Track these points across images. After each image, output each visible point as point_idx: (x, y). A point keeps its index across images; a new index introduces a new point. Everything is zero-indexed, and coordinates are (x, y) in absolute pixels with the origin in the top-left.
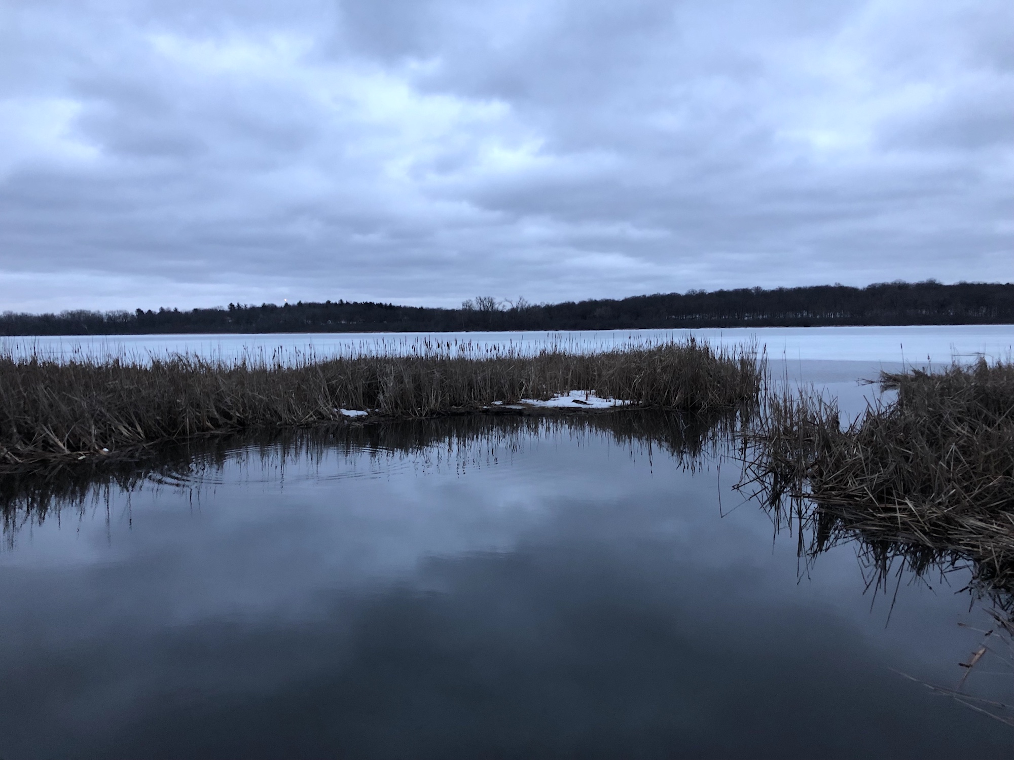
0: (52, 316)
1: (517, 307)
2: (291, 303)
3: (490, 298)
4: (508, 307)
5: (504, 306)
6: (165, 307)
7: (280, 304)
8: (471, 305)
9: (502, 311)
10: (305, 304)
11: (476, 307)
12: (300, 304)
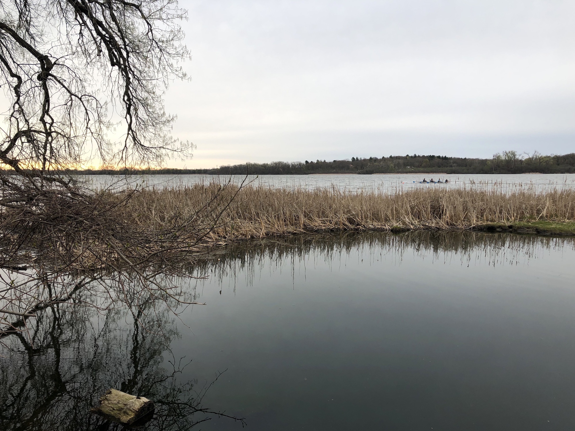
0: (267, 164)
1: (533, 158)
2: (386, 157)
3: (513, 152)
4: (525, 157)
5: (523, 157)
6: (319, 160)
7: (380, 157)
8: (499, 156)
9: (521, 160)
10: (394, 157)
11: (503, 158)
12: (391, 157)
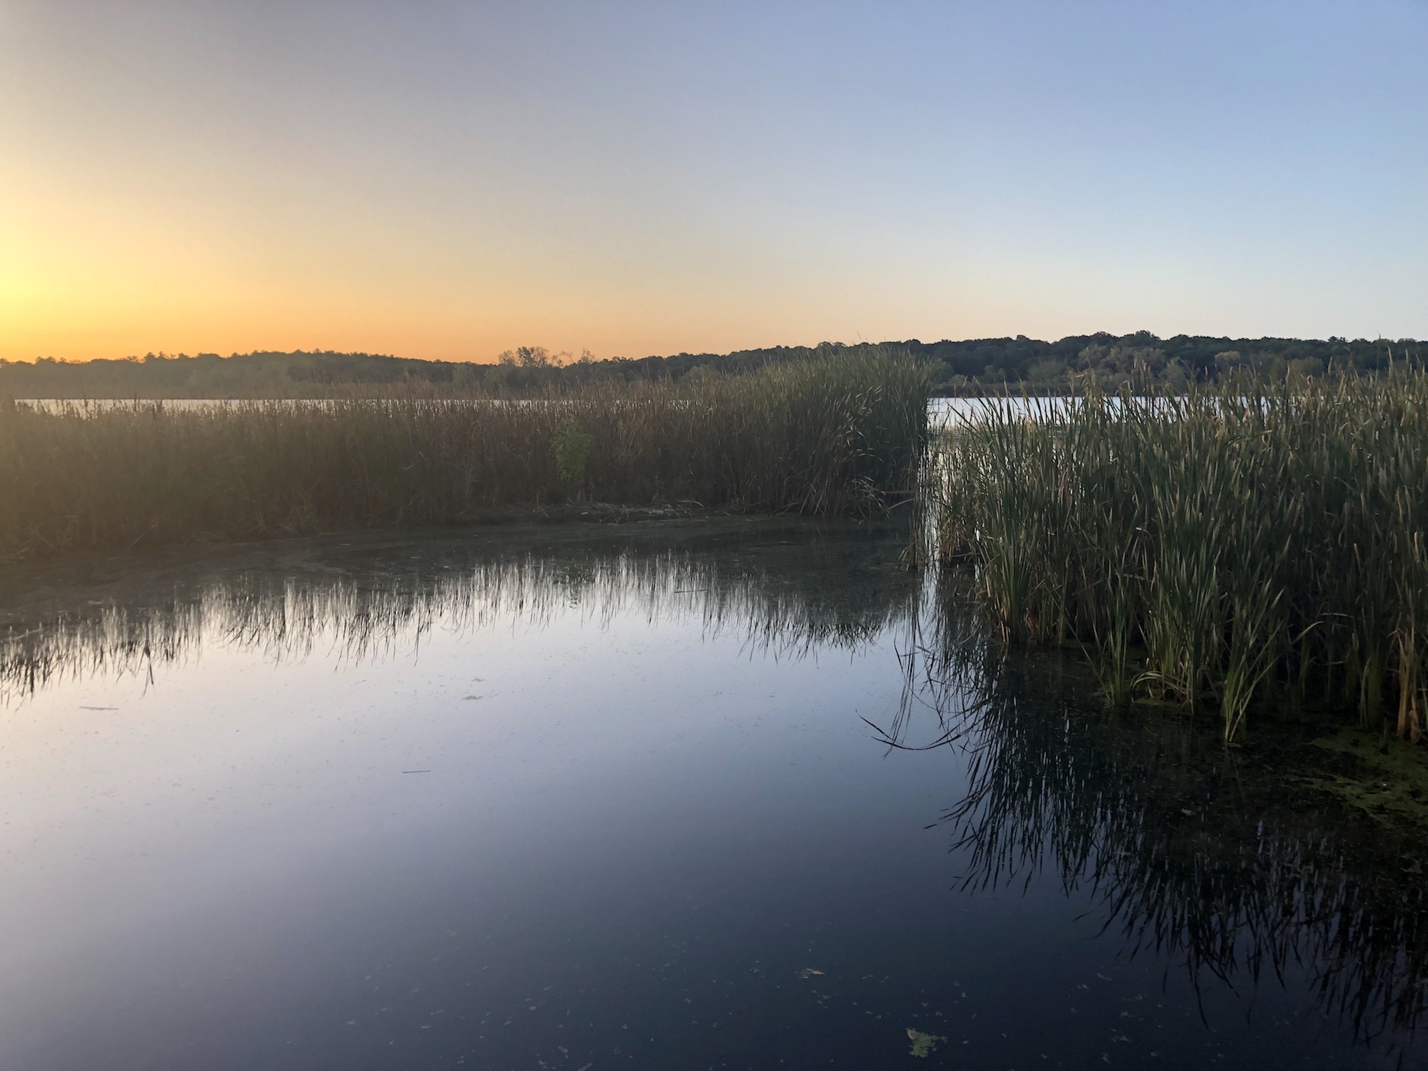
1: (580, 362)
2: (241, 353)
3: (540, 349)
4: (567, 362)
5: (560, 361)
6: (45, 357)
7: (225, 353)
8: (511, 358)
9: (557, 368)
11: (519, 363)
12: (256, 353)
